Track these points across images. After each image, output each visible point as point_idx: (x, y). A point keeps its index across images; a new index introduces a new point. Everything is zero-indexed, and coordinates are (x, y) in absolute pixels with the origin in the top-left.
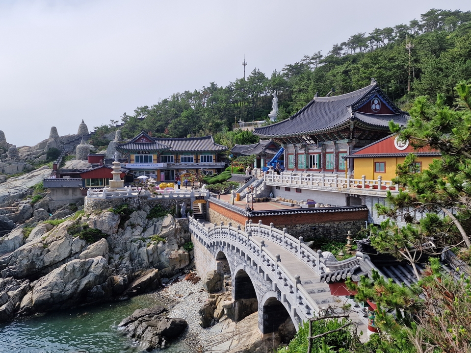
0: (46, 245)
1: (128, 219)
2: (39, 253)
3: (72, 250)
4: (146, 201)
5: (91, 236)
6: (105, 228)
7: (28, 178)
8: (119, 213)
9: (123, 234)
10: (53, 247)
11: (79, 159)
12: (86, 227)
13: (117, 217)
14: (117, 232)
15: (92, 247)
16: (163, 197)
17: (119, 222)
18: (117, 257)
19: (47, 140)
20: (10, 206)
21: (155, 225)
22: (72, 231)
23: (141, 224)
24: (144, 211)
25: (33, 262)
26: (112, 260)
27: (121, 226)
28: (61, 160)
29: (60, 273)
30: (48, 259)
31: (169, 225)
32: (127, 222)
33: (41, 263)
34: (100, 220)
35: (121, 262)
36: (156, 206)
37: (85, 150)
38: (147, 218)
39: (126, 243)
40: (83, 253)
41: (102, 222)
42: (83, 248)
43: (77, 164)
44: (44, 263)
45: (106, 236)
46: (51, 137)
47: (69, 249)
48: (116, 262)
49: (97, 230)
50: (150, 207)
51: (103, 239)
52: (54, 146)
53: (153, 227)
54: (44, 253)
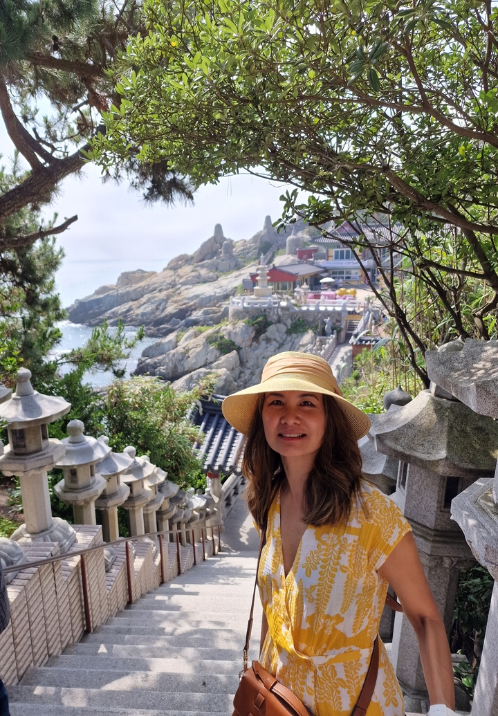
0: (188, 350)
1: (264, 332)
2: (180, 358)
3: (207, 359)
4: (287, 313)
5: (225, 347)
6: (238, 341)
7: (236, 277)
8: (253, 325)
9: (256, 348)
10: (192, 353)
11: (289, 254)
12: (222, 338)
13: (251, 329)
14: (251, 345)
15: (223, 358)
16: (308, 309)
17: (253, 335)
18: (248, 372)
19: (261, 232)
20: (215, 306)
21: (293, 343)
22: (209, 340)
23: (278, 339)
24: (285, 324)
25: (176, 366)
26: (242, 375)
27: (256, 339)
28: (270, 255)
29: (187, 380)
30: (187, 365)
31: (307, 344)
32: (262, 336)
33: (182, 368)
34: (234, 331)
35: (251, 378)
36: (299, 320)
37: (296, 242)
38: (286, 333)
39: (257, 358)
40: (216, 363)
41: (236, 333)
42: (217, 359)
43: (286, 260)
44: (184, 368)
45: (239, 349)
46: (265, 228)
47: (205, 358)
48: (246, 377)
49: (231, 341)
50: (292, 320)
51: (235, 352)
52: (266, 239)
53: (290, 344)
54: (185, 358)
